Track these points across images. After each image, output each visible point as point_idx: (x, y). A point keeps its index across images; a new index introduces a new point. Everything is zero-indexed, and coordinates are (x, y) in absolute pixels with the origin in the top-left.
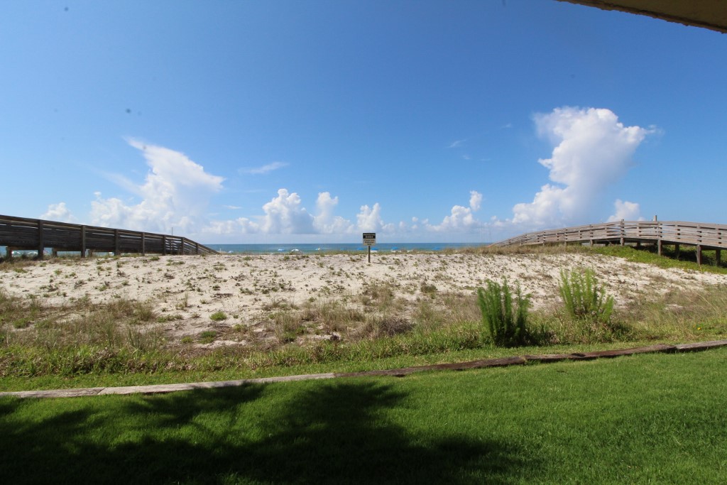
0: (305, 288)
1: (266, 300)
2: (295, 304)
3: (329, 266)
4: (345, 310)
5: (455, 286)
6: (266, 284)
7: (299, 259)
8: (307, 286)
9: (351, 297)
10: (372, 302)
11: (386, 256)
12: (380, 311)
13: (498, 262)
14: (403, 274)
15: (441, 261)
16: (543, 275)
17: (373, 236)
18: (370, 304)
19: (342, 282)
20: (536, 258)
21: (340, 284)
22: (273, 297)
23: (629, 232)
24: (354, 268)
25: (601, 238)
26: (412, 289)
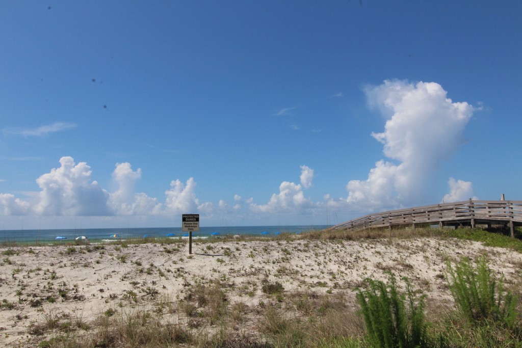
0: (100, 294)
1: (37, 317)
2: (84, 321)
3: (134, 260)
4: (162, 326)
5: (304, 282)
6: (38, 292)
7: (89, 251)
8: (102, 291)
9: (167, 304)
10: (200, 310)
11: (212, 245)
12: (212, 324)
13: (349, 249)
14: (236, 268)
15: (282, 250)
16: (403, 265)
17: (196, 218)
18: (196, 315)
19: (154, 283)
20: (390, 243)
21: (151, 286)
22: (47, 312)
23: (479, 212)
24: (170, 262)
25: (450, 219)
26: (251, 289)
